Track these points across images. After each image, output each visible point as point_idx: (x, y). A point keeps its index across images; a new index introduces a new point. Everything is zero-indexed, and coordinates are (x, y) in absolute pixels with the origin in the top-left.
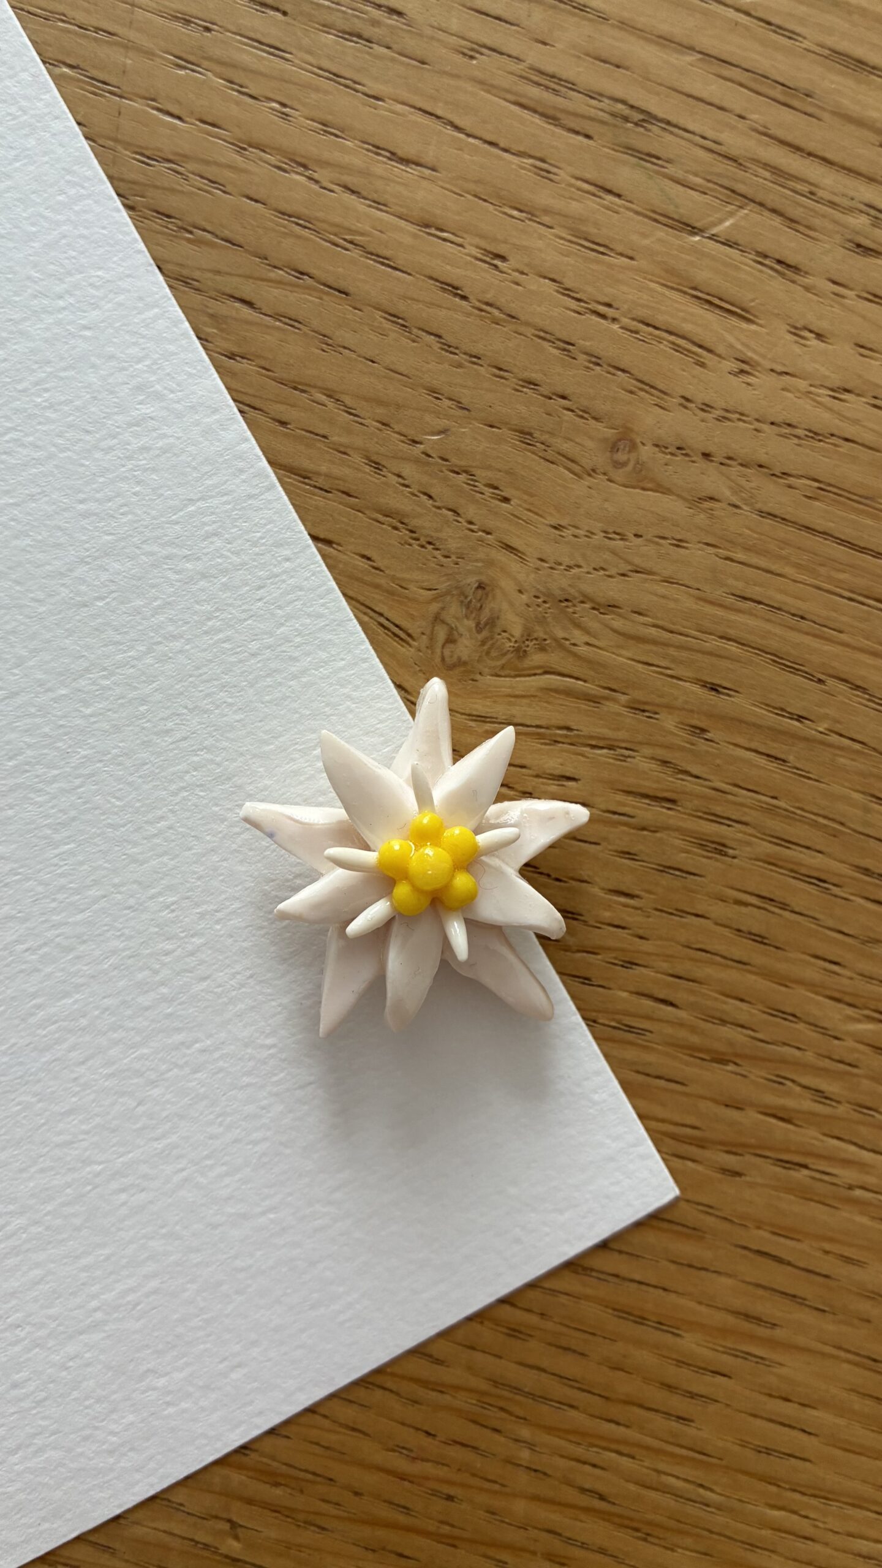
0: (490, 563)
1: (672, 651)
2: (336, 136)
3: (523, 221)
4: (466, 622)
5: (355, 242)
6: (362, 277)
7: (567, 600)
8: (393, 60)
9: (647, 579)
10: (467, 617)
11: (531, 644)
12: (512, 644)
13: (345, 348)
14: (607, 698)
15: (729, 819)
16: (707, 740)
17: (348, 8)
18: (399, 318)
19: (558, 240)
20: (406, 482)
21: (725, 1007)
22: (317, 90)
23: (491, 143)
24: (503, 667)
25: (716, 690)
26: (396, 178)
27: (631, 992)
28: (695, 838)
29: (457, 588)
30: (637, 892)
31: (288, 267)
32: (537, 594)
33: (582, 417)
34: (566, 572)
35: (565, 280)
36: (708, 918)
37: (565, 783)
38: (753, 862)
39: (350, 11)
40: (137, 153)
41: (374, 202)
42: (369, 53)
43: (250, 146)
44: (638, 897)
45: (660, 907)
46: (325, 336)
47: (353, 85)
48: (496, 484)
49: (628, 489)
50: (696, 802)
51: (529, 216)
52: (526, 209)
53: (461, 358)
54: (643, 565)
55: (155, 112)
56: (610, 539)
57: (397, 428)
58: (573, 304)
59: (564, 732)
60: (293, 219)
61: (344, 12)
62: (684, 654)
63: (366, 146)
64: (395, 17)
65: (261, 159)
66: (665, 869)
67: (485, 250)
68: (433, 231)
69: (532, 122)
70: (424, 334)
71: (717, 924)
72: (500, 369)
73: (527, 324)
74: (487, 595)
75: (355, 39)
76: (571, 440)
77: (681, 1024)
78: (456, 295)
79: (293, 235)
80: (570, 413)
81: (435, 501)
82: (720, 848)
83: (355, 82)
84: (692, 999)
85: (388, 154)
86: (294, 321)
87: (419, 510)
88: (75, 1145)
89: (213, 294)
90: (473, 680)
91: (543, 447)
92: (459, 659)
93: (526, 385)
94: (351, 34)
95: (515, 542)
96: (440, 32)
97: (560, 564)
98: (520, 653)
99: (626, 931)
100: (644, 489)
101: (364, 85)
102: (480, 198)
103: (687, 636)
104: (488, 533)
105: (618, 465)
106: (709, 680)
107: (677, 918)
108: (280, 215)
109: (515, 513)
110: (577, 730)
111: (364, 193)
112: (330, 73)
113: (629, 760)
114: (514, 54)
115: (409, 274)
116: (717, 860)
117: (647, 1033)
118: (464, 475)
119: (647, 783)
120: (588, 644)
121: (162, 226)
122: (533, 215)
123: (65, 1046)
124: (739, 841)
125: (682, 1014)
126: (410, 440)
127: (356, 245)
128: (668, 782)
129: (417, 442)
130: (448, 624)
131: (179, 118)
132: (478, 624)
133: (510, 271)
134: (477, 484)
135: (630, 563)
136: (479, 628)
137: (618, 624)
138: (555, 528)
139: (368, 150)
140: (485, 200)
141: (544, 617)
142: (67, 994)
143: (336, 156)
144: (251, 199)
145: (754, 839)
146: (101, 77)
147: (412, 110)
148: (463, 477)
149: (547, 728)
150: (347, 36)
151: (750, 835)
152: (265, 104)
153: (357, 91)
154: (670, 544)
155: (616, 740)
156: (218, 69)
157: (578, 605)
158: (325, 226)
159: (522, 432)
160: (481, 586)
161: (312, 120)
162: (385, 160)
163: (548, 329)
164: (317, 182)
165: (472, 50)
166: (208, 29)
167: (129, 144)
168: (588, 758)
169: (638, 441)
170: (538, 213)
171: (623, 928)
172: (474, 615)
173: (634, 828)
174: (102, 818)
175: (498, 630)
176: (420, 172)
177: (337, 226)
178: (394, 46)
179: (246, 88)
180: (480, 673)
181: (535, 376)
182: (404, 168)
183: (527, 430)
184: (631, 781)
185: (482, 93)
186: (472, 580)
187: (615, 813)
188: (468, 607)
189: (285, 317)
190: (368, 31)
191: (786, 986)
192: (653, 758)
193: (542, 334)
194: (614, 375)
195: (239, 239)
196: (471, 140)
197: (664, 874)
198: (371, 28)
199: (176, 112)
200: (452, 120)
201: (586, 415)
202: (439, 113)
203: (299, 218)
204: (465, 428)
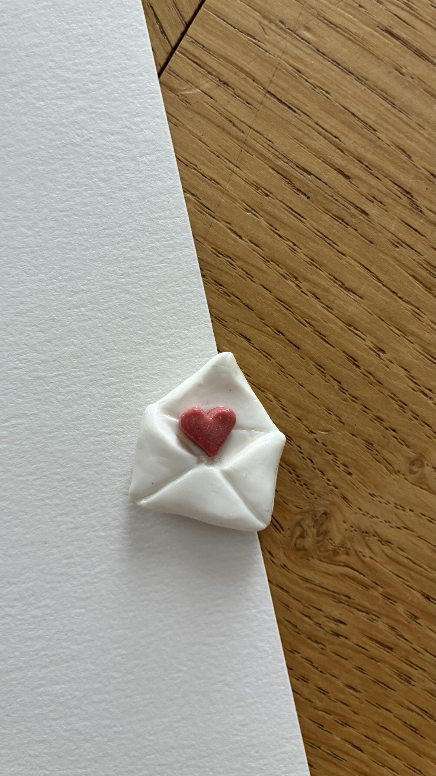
0: (333, 503)
1: (412, 573)
2: (317, 267)
3: (399, 336)
4: (312, 529)
5: (311, 323)
6: (309, 342)
7: (367, 533)
8: (357, 237)
9: (410, 533)
10: (314, 527)
11: (342, 549)
12: (332, 547)
13: (290, 375)
14: (372, 587)
15: (417, 666)
16: (417, 622)
17: (341, 204)
18: (322, 368)
19: (414, 350)
20: (302, 451)
21: (387, 758)
22: (314, 241)
23: (394, 292)
24: (325, 557)
25: (429, 599)
26: (341, 297)
27: (342, 739)
28: (397, 671)
29: (312, 511)
30: (360, 690)
31: (273, 327)
32: (352, 525)
33: (401, 443)
34: (370, 519)
35: (412, 371)
36: (391, 712)
37: (339, 624)
38: (423, 691)
39: (341, 206)
40: (213, 248)
41: (327, 306)
42: (345, 230)
43: (272, 261)
44: (359, 692)
45: (369, 700)
46: (281, 366)
47: (332, 244)
48: (347, 465)
49: (413, 486)
50: (403, 653)
51: (403, 334)
52: (402, 330)
53: (348, 397)
54: (410, 526)
55: (228, 230)
56: (397, 508)
57: (305, 423)
58: (413, 385)
59: (346, 599)
60: (283, 303)
61: (339, 206)
62: (418, 576)
63: (330, 277)
64: (364, 216)
65: (275, 269)
66: (377, 682)
67: (376, 345)
68: (352, 328)
69: (418, 288)
70: (332, 379)
71: (395, 717)
72: (366, 407)
73: (387, 388)
74: (327, 518)
75: (340, 221)
76: (392, 454)
77: (362, 761)
78: (354, 364)
79: (280, 311)
80: (395, 439)
81: (314, 464)
82: (408, 679)
83: (334, 243)
84: (372, 750)
85: (340, 284)
86: (268, 355)
87: (304, 466)
88: (39, 758)
89: (232, 330)
90: (308, 559)
91: (377, 453)
92: (304, 547)
93: (377, 419)
94: (339, 218)
95: (349, 497)
96: (384, 230)
97: (368, 514)
98: (336, 552)
99: (348, 707)
100: (421, 488)
101: (338, 246)
102: (381, 319)
103: (422, 567)
104: (336, 488)
105: (412, 472)
106: (427, 593)
107: (376, 708)
108: (277, 300)
109: (353, 482)
110: (353, 599)
111: (322, 300)
112: (323, 235)
113: (375, 621)
114: (418, 251)
115: (334, 347)
116: (405, 685)
117: (344, 761)
118: (332, 455)
119: (380, 636)
120: (371, 558)
121: (216, 289)
122: (405, 334)
123: (49, 708)
124: (418, 678)
125: (365, 756)
126: (309, 430)
127: (311, 325)
128: (391, 638)
129: (312, 432)
130: (303, 528)
131: (240, 237)
132: (318, 532)
133: (385, 359)
134: (337, 462)
135: (405, 524)
136: (318, 535)
137: (388, 551)
138: (371, 495)
139: (331, 279)
140: (383, 320)
141: (353, 538)
142: (58, 683)
143: (313, 277)
144: (265, 288)
145: (426, 680)
146: (207, 205)
147: (359, 265)
148: (331, 457)
149: (338, 594)
150: (337, 218)
151: (425, 677)
152: (285, 241)
153: (334, 248)
154: (427, 519)
155: (371, 610)
156: (267, 217)
157: (372, 536)
158: (298, 311)
159: (368, 442)
160: (325, 514)
161: (306, 256)
162: (338, 286)
163: (397, 394)
164: (300, 288)
165: (398, 243)
166: (267, 195)
167: (211, 243)
168: (354, 614)
169: (426, 462)
170: (408, 334)
171: (347, 705)
172: (317, 527)
173: (367, 657)
174: (103, 601)
175: (328, 538)
176: (354, 297)
177: (304, 313)
178: (359, 231)
179: (278, 231)
180: (312, 557)
181: (384, 417)
182: (346, 293)
183: (370, 442)
184: (374, 633)
185: (397, 266)
186: (322, 509)
187: (360, 646)
188: (315, 522)
189: (264, 352)
190: (348, 219)
191: (421, 756)
192: (387, 624)
193: (392, 396)
194: (423, 426)
195: (252, 305)
196: (384, 288)
197: (376, 684)
198: (351, 218)
199: (240, 234)
200: (378, 275)
201: (403, 443)
202: (372, 270)
203: (286, 304)
204: (339, 432)
